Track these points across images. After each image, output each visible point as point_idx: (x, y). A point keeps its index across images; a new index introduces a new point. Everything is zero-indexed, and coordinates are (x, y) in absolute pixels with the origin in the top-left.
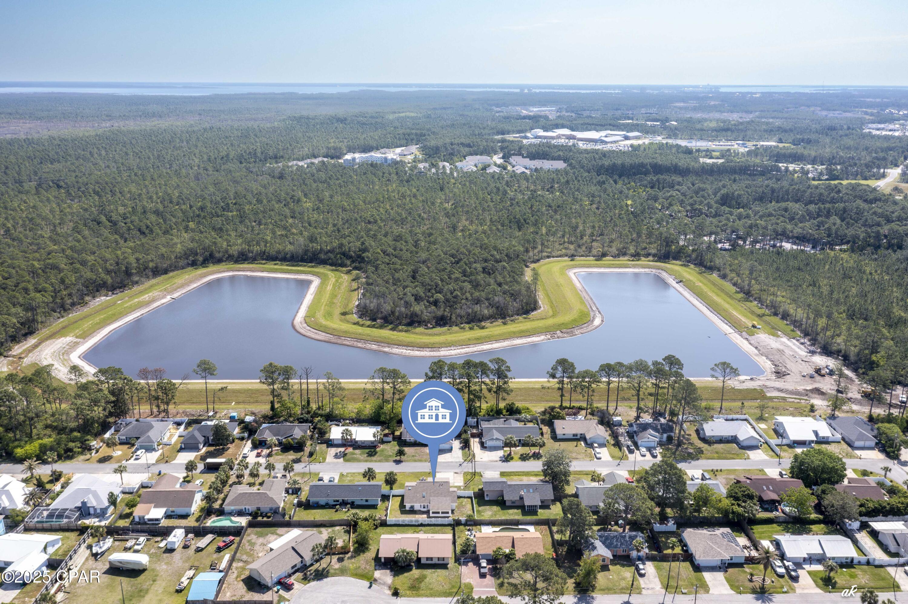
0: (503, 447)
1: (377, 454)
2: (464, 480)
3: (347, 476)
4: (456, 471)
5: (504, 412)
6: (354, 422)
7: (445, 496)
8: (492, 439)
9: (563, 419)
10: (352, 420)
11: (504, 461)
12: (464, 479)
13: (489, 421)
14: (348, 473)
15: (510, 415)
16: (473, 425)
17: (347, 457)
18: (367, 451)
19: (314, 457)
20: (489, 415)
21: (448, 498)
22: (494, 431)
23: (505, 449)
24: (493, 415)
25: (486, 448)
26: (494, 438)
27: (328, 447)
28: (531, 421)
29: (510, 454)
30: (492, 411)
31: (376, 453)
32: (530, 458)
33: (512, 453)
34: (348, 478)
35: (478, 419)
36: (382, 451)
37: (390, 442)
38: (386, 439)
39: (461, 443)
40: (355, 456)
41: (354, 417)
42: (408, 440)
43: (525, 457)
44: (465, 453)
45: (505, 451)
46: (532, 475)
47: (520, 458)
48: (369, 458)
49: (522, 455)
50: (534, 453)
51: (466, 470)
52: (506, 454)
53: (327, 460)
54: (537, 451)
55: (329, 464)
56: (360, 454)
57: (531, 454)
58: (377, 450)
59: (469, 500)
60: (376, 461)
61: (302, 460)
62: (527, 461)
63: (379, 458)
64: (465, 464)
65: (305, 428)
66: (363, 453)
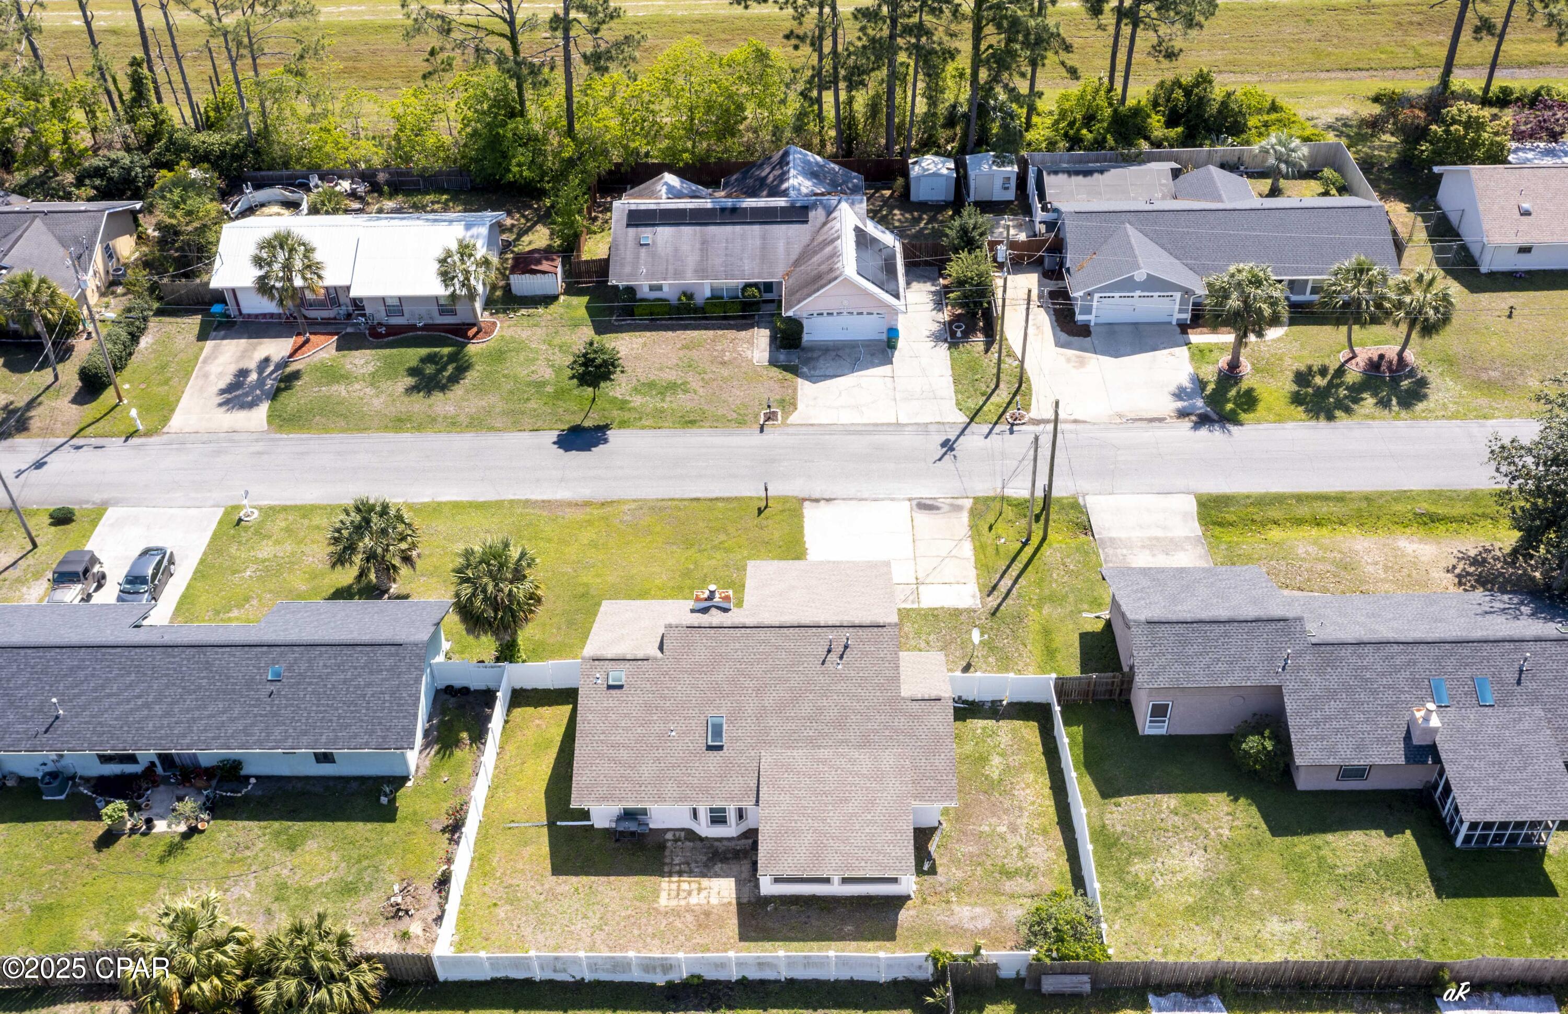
0: (1184, 328)
1: (471, 377)
2: (982, 566)
3: (260, 533)
4: (925, 492)
5: (1156, 124)
6: (376, 188)
7: (865, 742)
8: (1128, 285)
9: (1496, 156)
10: (368, 177)
11: (1203, 421)
12: (980, 549)
13: (1087, 173)
14: (270, 512)
15: (1189, 140)
16: (999, 195)
17: (291, 400)
18: (413, 355)
19: (108, 397)
20: (1075, 142)
21: (888, 759)
22: (1133, 234)
23: (1198, 338)
24: (1099, 144)
25: (1084, 331)
26: (1140, 275)
27: (203, 336)
28: (1311, 174)
29: (1231, 374)
30: (1089, 119)
31: (462, 369)
32: (1355, 394)
33: (1246, 366)
34: (266, 550)
35: (1024, 164)
36: (498, 356)
37: (548, 300)
38: (522, 283)
39: (939, 305)
40: (340, 390)
41: (377, 162)
42: (644, 291)
43: (1322, 393)
44: (973, 367)
45: (1200, 354)
46: (1401, 522)
47: (1297, 399)
48: (419, 404)
49: (1302, 378)
50: (1374, 366)
51: (985, 487)
52: (1210, 373)
53: (177, 422)
54: (1391, 351)
55: (182, 442)
56: (373, 379)
57: (1354, 375)
58: (473, 348)
59: (1030, 731)
60: (453, 425)
61: (37, 418)
62: (1343, 421)
63: (475, 404)
64: (973, 441)
65: (81, 227)
66: (388, 371)
